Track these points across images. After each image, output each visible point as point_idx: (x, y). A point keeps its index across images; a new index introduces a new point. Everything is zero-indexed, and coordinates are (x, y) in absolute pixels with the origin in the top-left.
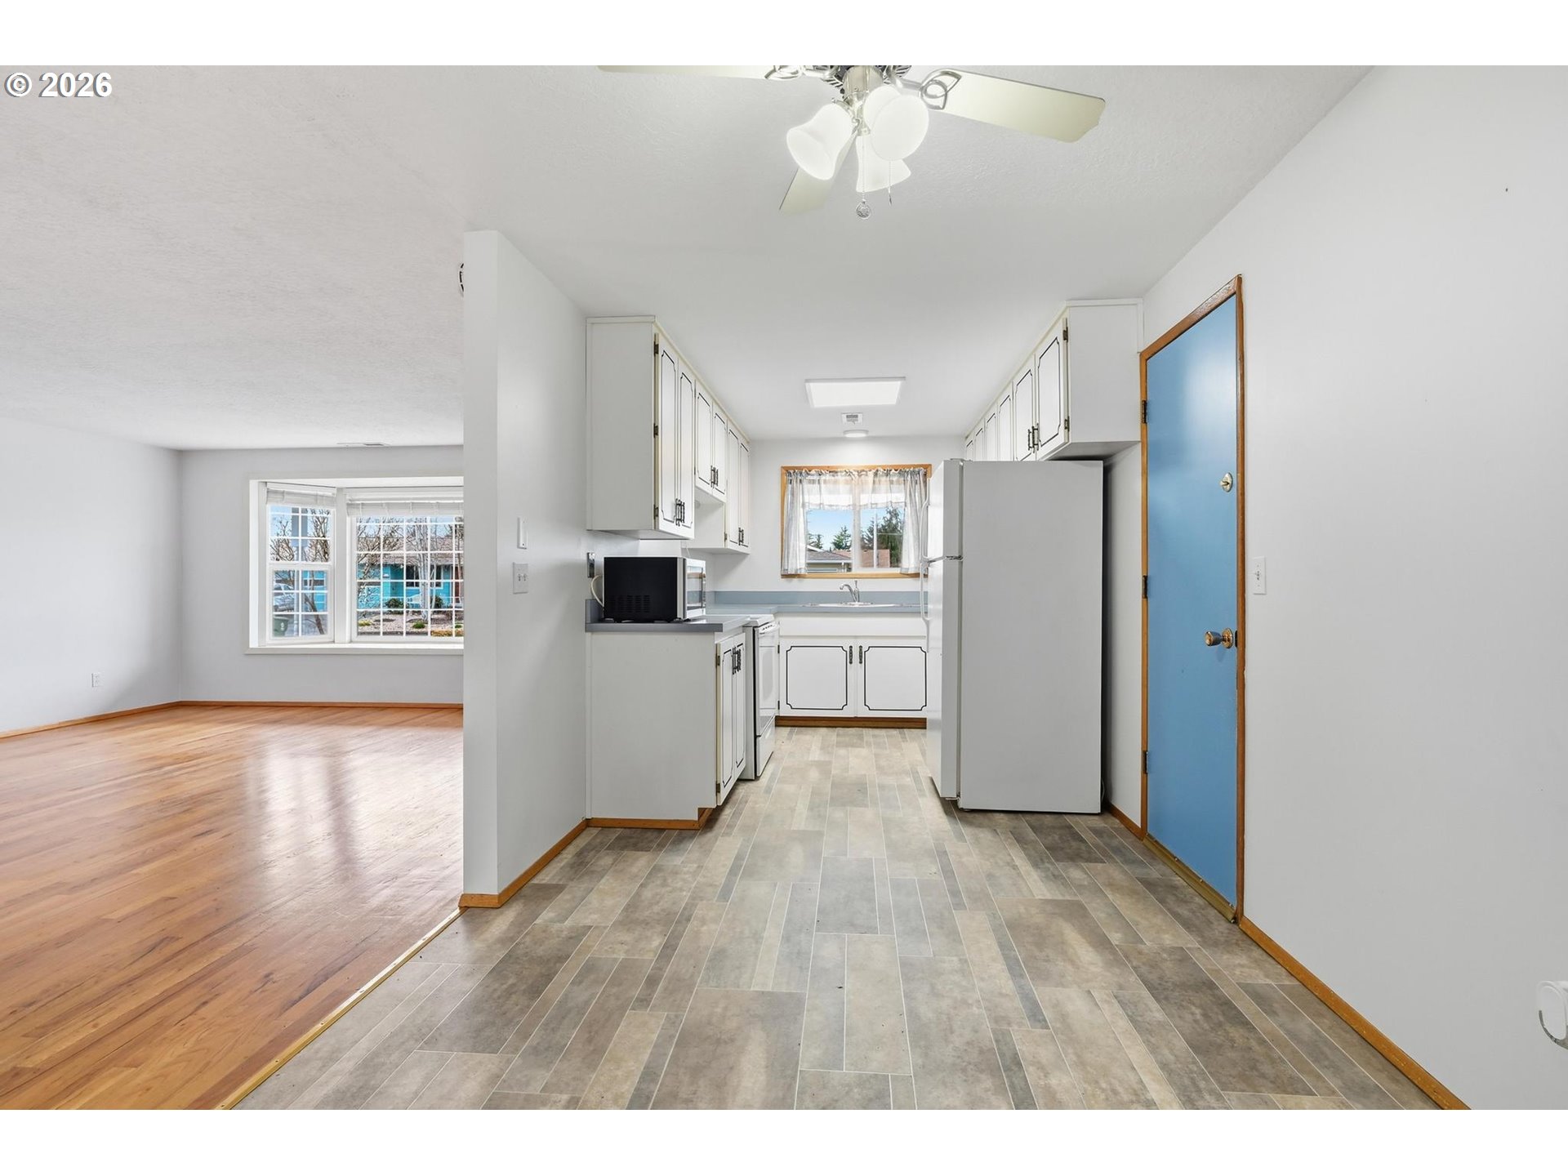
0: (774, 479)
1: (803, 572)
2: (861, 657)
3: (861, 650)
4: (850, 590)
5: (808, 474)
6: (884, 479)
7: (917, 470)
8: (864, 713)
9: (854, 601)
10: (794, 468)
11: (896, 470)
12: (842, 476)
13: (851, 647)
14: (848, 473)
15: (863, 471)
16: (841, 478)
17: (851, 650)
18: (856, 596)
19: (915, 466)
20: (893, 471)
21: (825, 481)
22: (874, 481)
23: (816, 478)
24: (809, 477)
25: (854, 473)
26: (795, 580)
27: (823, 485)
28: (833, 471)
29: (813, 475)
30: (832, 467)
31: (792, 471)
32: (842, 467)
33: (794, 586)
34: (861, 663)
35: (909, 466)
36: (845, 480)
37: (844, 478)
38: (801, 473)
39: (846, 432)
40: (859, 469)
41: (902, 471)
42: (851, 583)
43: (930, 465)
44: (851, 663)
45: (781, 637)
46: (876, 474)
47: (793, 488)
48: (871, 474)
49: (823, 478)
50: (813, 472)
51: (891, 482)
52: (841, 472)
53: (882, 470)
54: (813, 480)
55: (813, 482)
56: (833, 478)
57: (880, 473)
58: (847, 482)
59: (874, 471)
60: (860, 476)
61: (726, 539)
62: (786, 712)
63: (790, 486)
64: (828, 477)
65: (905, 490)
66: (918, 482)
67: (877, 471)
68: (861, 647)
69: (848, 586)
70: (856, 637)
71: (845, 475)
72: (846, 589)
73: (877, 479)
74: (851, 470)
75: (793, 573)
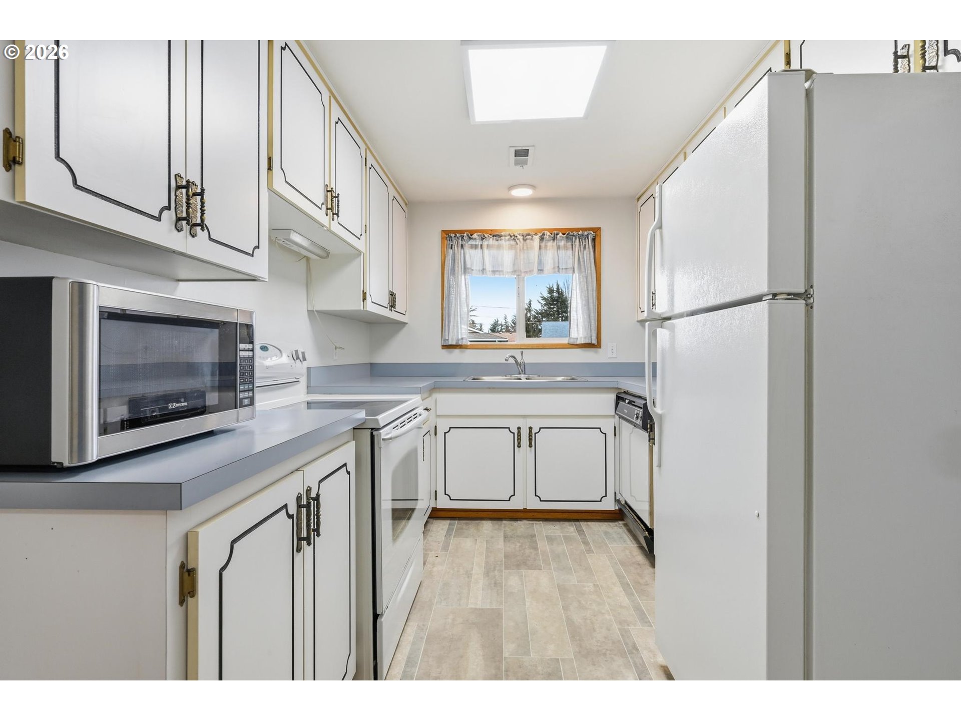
0: (435, 242)
1: (464, 342)
2: (530, 440)
3: (530, 432)
4: (516, 361)
5: (470, 238)
6: (550, 244)
7: (586, 233)
8: (535, 505)
9: (520, 374)
10: (455, 232)
11: (564, 234)
12: (506, 240)
13: (519, 428)
14: (513, 237)
15: (529, 235)
16: (505, 242)
17: (519, 432)
18: (521, 368)
19: (584, 229)
20: (561, 234)
21: (488, 246)
22: (540, 246)
23: (478, 242)
24: (472, 242)
25: (519, 237)
26: (457, 351)
27: (486, 251)
28: (496, 235)
29: (475, 239)
30: (496, 231)
31: (453, 235)
32: (504, 230)
33: (455, 357)
34: (530, 446)
35: (578, 230)
36: (510, 244)
37: (508, 243)
38: (462, 237)
39: (511, 188)
40: (525, 233)
41: (570, 234)
42: (517, 353)
43: (599, 229)
44: (519, 446)
45: (438, 416)
46: (542, 239)
47: (454, 254)
48: (537, 239)
49: (485, 243)
50: (475, 236)
51: (558, 247)
52: (505, 236)
53: (548, 234)
54: (476, 245)
55: (476, 247)
56: (497, 243)
57: (546, 237)
58: (511, 247)
59: (540, 235)
60: (525, 240)
61: (364, 299)
62: (443, 503)
63: (451, 251)
64: (491, 241)
65: (573, 255)
66: (587, 246)
67: (544, 234)
68: (530, 428)
69: (513, 357)
70: (524, 417)
71: (509, 240)
72: (512, 361)
73: (543, 244)
74: (516, 234)
75: (454, 343)
